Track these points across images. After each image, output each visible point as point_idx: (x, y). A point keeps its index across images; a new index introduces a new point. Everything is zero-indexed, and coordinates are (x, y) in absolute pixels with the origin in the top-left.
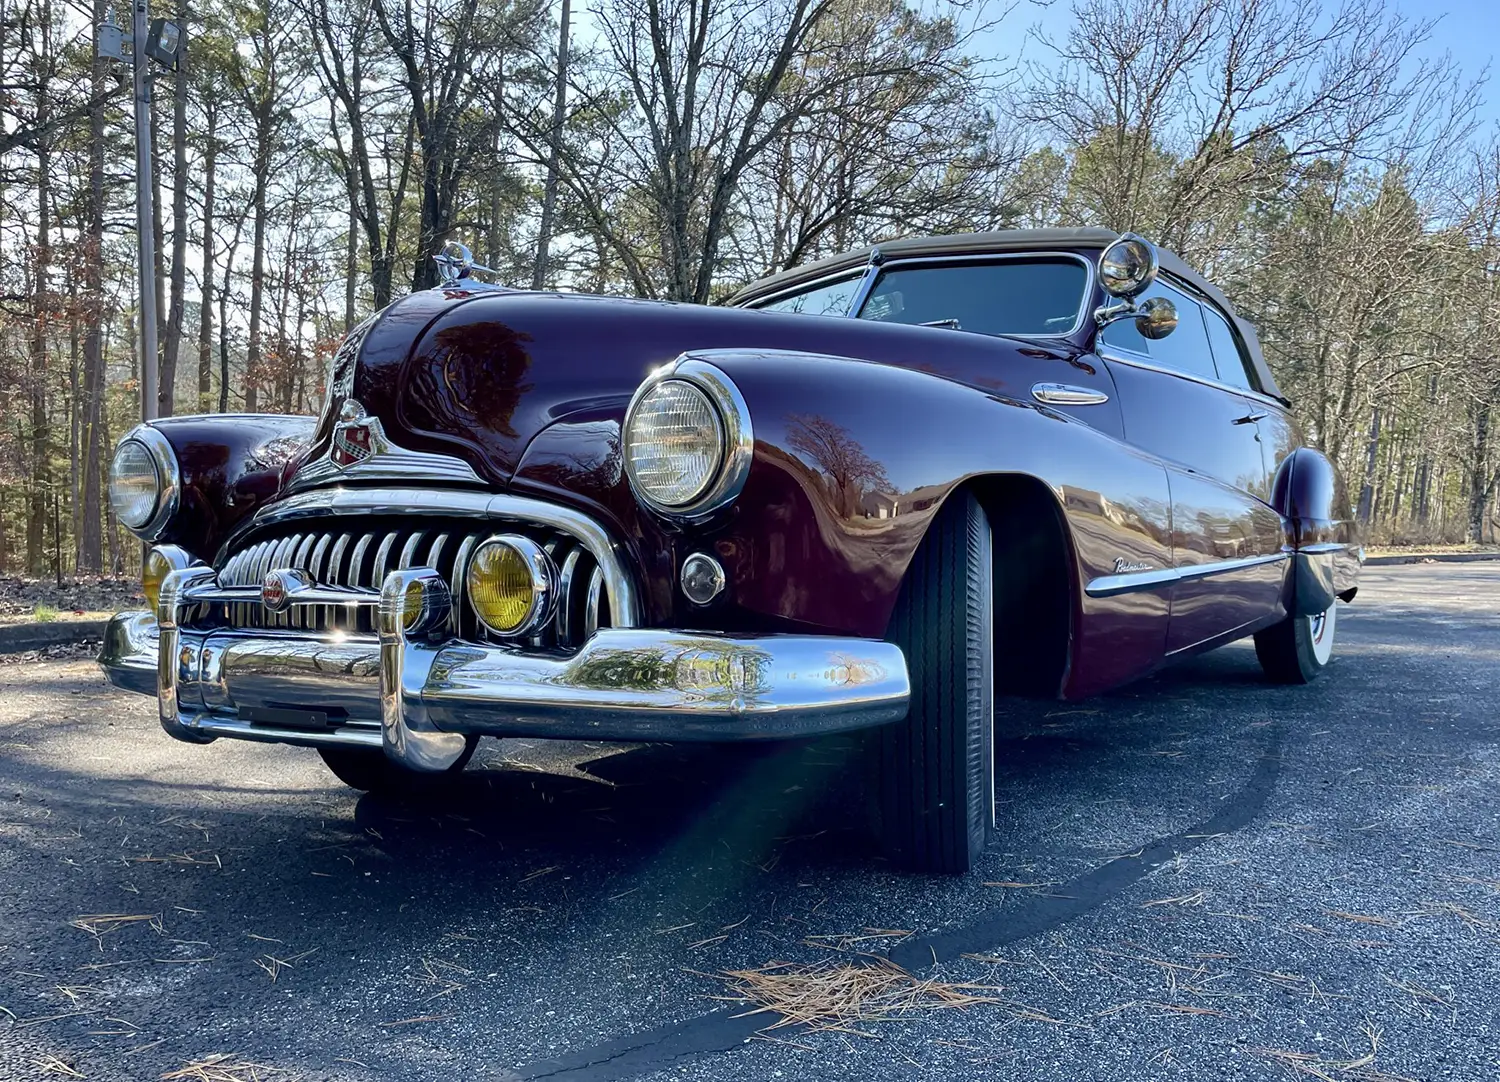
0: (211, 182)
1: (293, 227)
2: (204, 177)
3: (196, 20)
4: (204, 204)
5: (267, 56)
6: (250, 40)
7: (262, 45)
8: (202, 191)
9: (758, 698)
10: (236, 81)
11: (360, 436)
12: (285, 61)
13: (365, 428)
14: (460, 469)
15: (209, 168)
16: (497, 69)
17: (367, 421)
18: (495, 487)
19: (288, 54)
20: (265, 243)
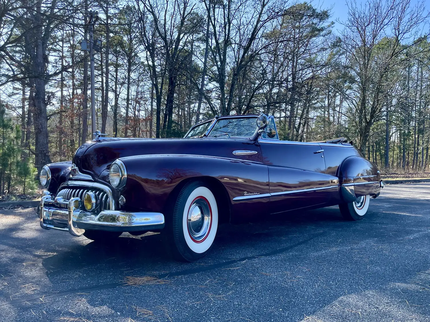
0: (117, 75)
1: (138, 85)
2: (115, 73)
3: (112, 32)
4: (115, 81)
5: (131, 40)
6: (126, 36)
7: (129, 37)
8: (114, 77)
9: (132, 224)
10: (123, 47)
11: (75, 171)
12: (135, 41)
13: (75, 169)
14: (90, 178)
15: (116, 71)
16: (192, 38)
17: (76, 168)
18: (95, 181)
19: (137, 39)
20: (130, 91)
